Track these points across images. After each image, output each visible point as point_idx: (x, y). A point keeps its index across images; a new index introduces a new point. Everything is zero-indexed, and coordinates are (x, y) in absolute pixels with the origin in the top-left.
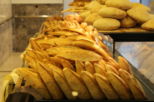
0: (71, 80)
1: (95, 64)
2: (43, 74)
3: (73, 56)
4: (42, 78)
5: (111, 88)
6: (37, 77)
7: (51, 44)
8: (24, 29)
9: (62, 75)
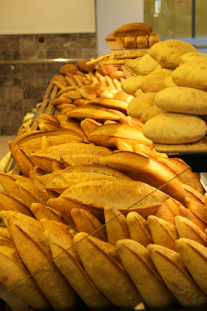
0: (94, 262)
1: (151, 217)
2: (27, 250)
3: (100, 196)
4: (24, 260)
5: (188, 279)
6: (11, 257)
7: (54, 158)
8: (16, 88)
9: (71, 252)
